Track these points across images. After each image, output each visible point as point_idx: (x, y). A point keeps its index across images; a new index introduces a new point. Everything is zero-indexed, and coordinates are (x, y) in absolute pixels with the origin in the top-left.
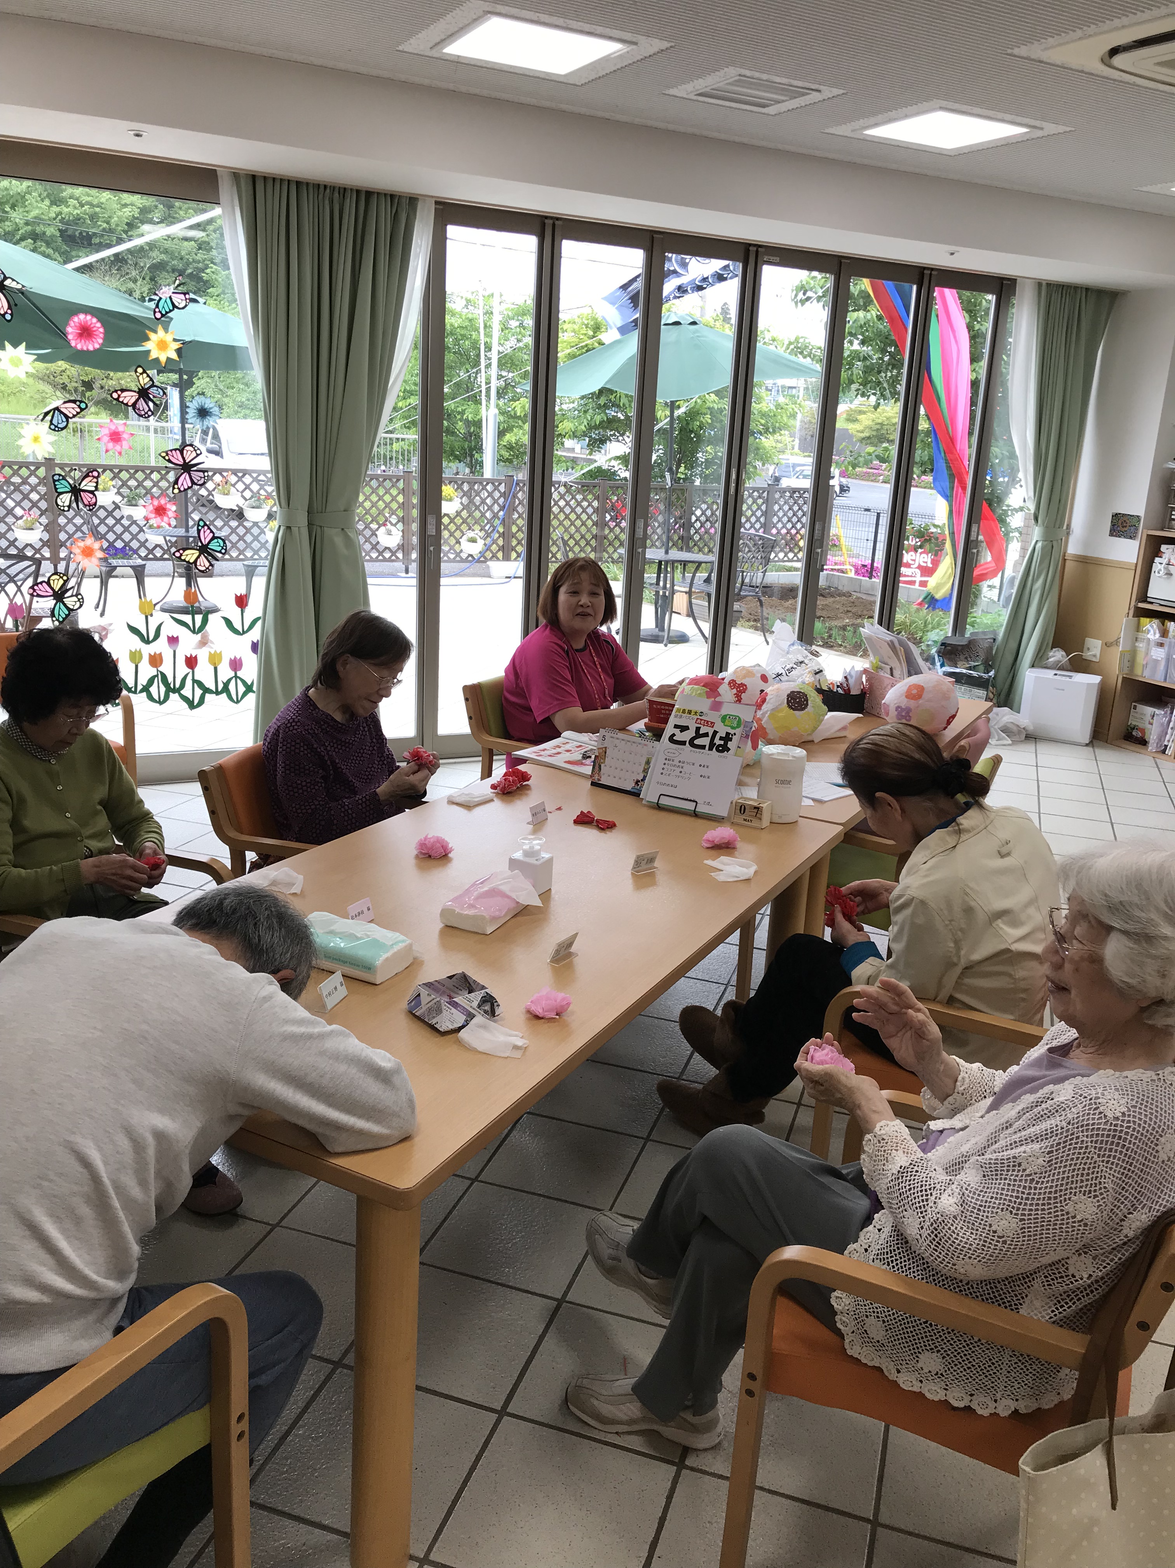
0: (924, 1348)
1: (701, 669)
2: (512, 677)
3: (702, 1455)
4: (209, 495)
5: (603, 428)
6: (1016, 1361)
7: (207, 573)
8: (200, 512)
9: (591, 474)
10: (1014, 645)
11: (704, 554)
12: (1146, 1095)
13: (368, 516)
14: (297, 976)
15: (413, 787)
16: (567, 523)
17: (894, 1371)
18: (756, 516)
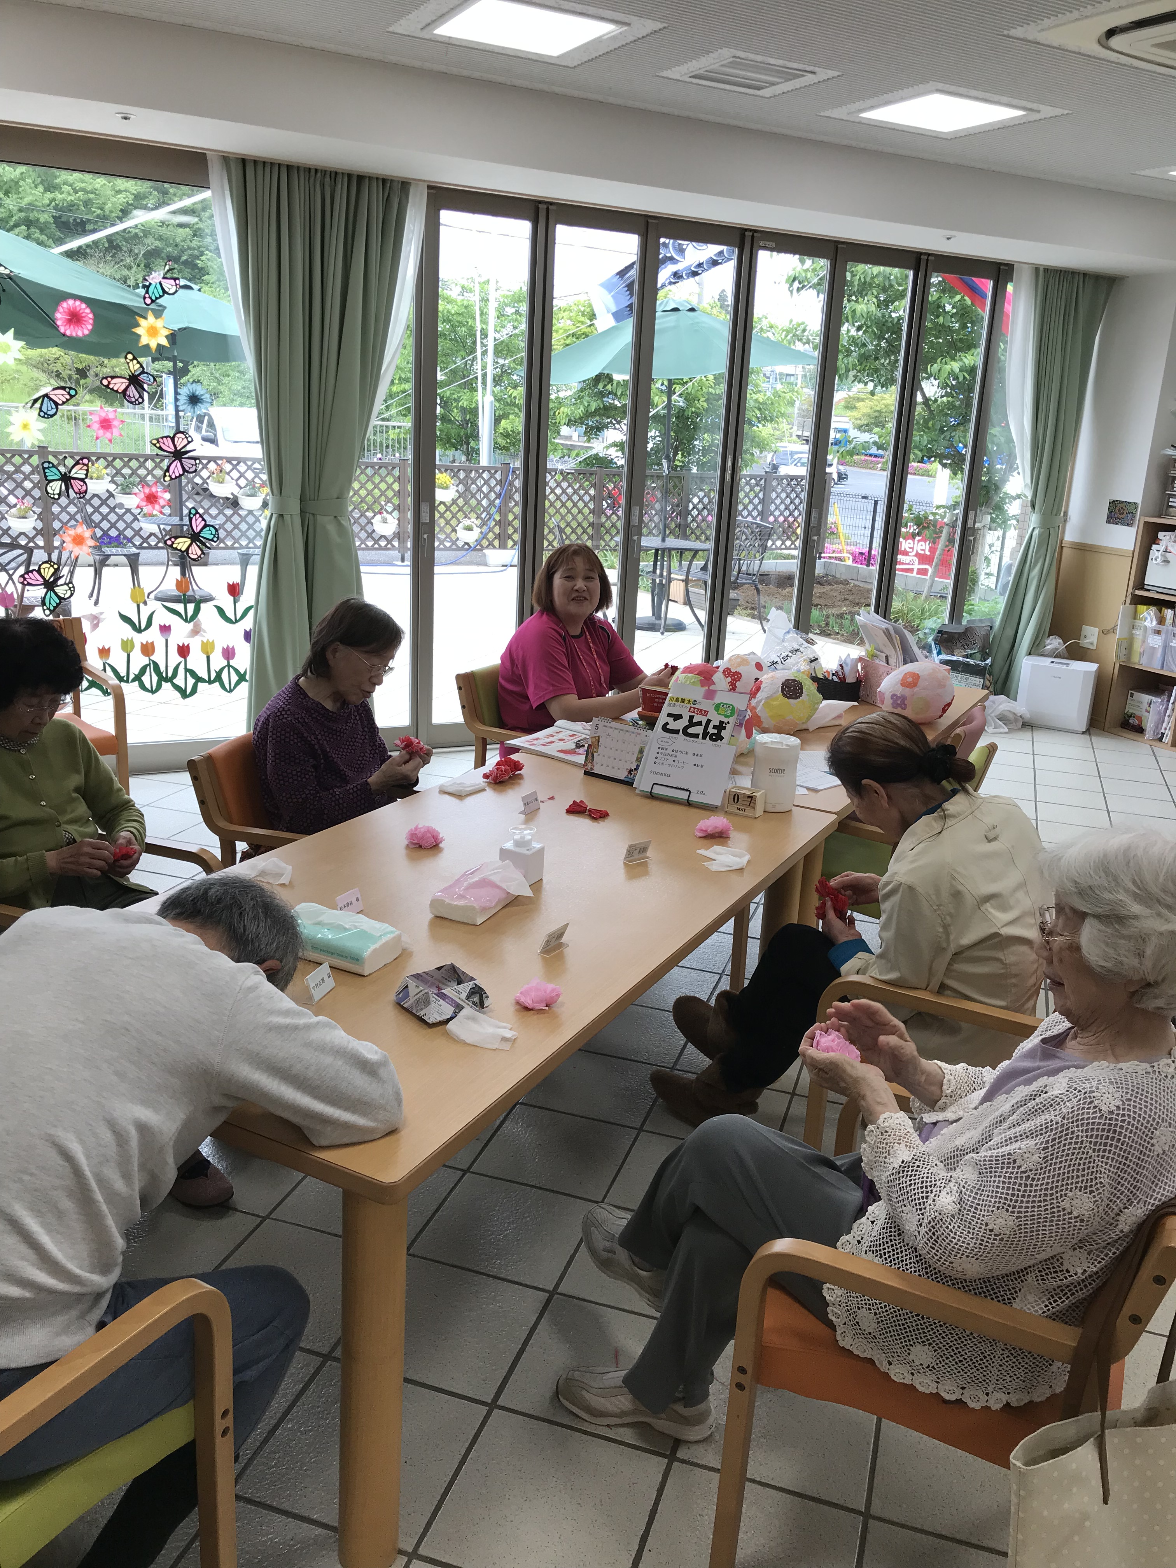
0: (915, 1340)
1: (696, 657)
2: (508, 664)
3: (694, 1447)
4: (203, 483)
5: (599, 415)
6: (1008, 1354)
7: (202, 561)
8: (195, 501)
9: (588, 462)
10: (1010, 632)
11: (701, 542)
12: (1141, 1087)
13: (363, 504)
14: (283, 967)
15: (406, 777)
16: (563, 511)
17: (885, 1363)
18: (753, 504)
